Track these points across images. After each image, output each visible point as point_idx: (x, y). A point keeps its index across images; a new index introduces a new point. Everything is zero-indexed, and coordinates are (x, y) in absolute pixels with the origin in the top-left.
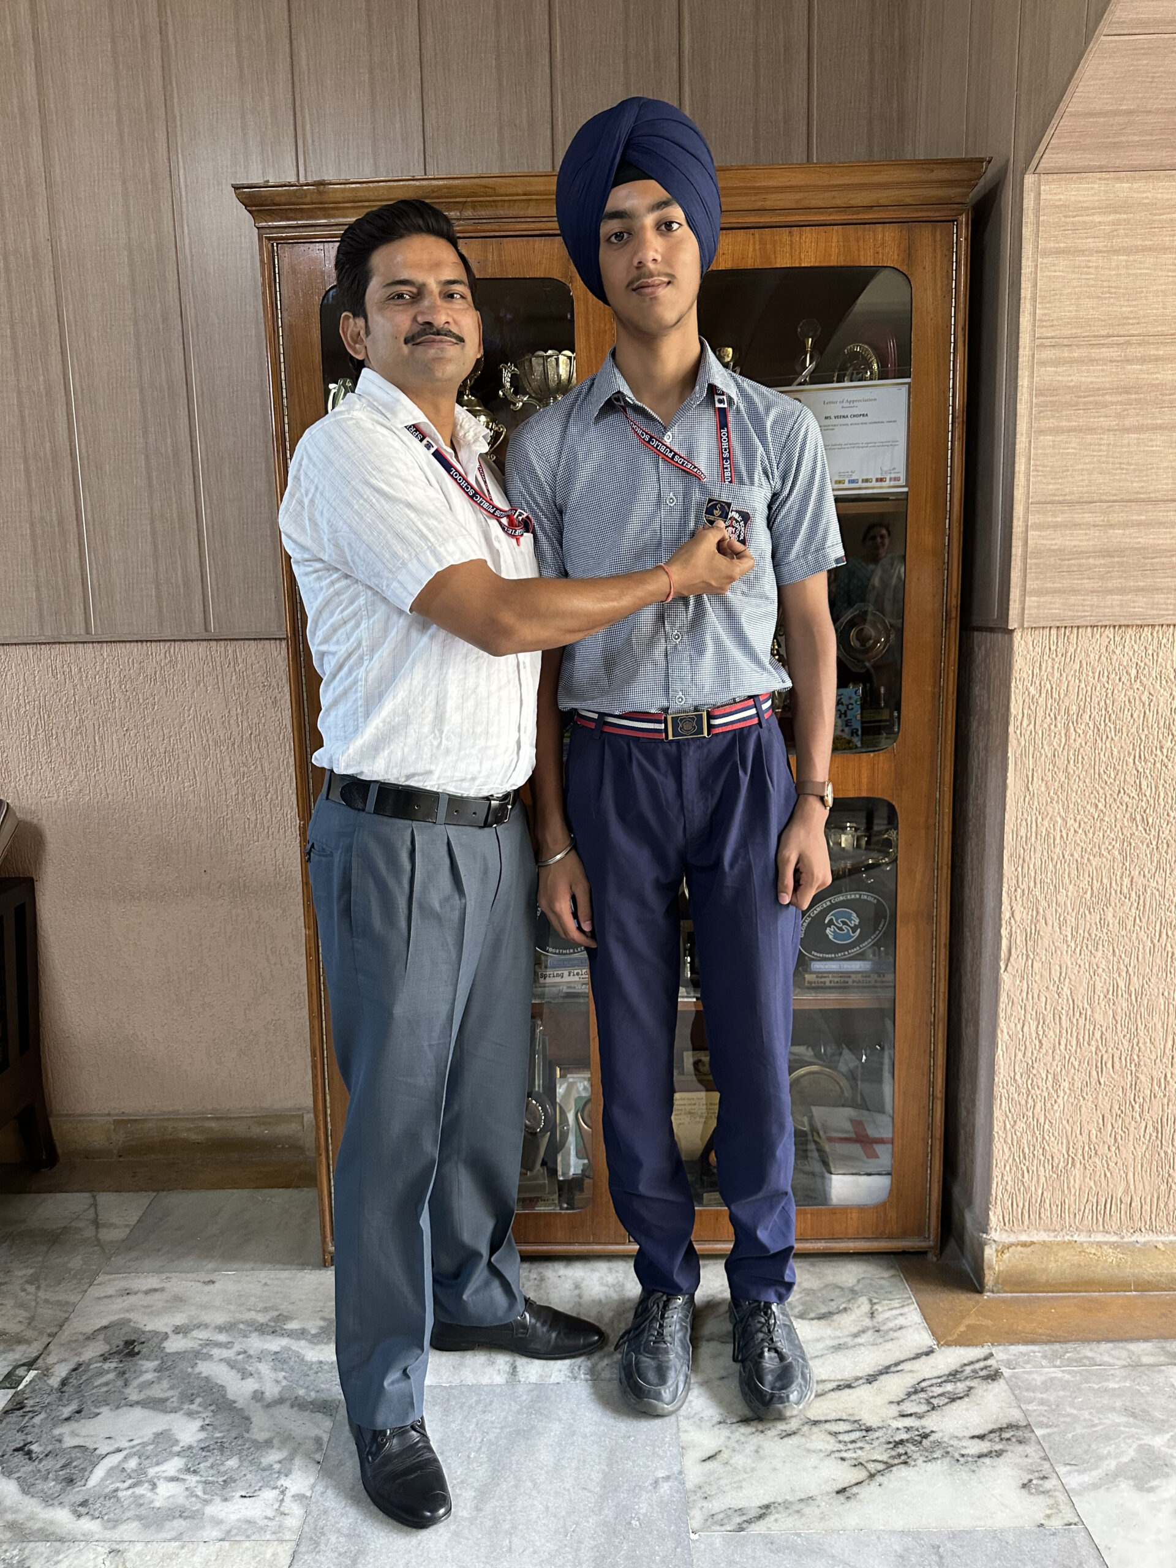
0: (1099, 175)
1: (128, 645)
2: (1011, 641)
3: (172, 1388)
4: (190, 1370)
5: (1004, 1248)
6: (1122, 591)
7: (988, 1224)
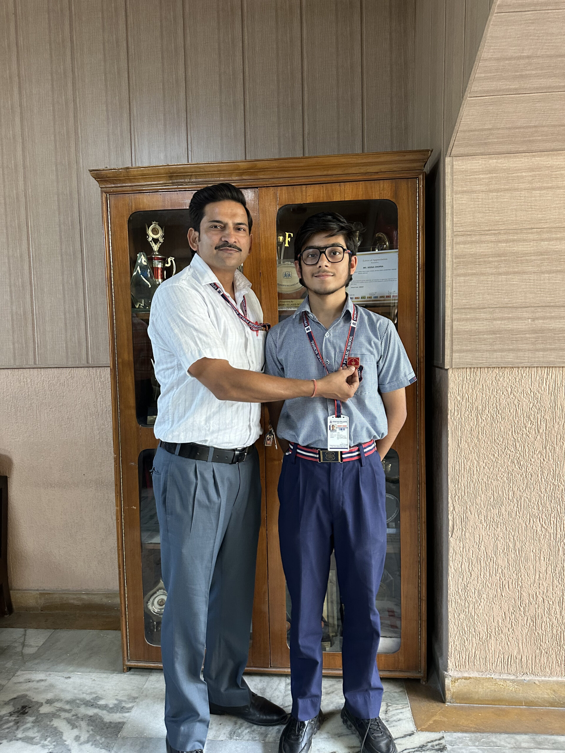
0: (481, 157)
1: (53, 369)
2: (447, 374)
3: (38, 732)
4: (49, 723)
5: (456, 680)
6: (502, 350)
7: (447, 667)
